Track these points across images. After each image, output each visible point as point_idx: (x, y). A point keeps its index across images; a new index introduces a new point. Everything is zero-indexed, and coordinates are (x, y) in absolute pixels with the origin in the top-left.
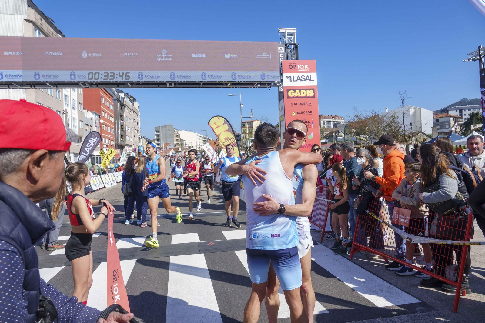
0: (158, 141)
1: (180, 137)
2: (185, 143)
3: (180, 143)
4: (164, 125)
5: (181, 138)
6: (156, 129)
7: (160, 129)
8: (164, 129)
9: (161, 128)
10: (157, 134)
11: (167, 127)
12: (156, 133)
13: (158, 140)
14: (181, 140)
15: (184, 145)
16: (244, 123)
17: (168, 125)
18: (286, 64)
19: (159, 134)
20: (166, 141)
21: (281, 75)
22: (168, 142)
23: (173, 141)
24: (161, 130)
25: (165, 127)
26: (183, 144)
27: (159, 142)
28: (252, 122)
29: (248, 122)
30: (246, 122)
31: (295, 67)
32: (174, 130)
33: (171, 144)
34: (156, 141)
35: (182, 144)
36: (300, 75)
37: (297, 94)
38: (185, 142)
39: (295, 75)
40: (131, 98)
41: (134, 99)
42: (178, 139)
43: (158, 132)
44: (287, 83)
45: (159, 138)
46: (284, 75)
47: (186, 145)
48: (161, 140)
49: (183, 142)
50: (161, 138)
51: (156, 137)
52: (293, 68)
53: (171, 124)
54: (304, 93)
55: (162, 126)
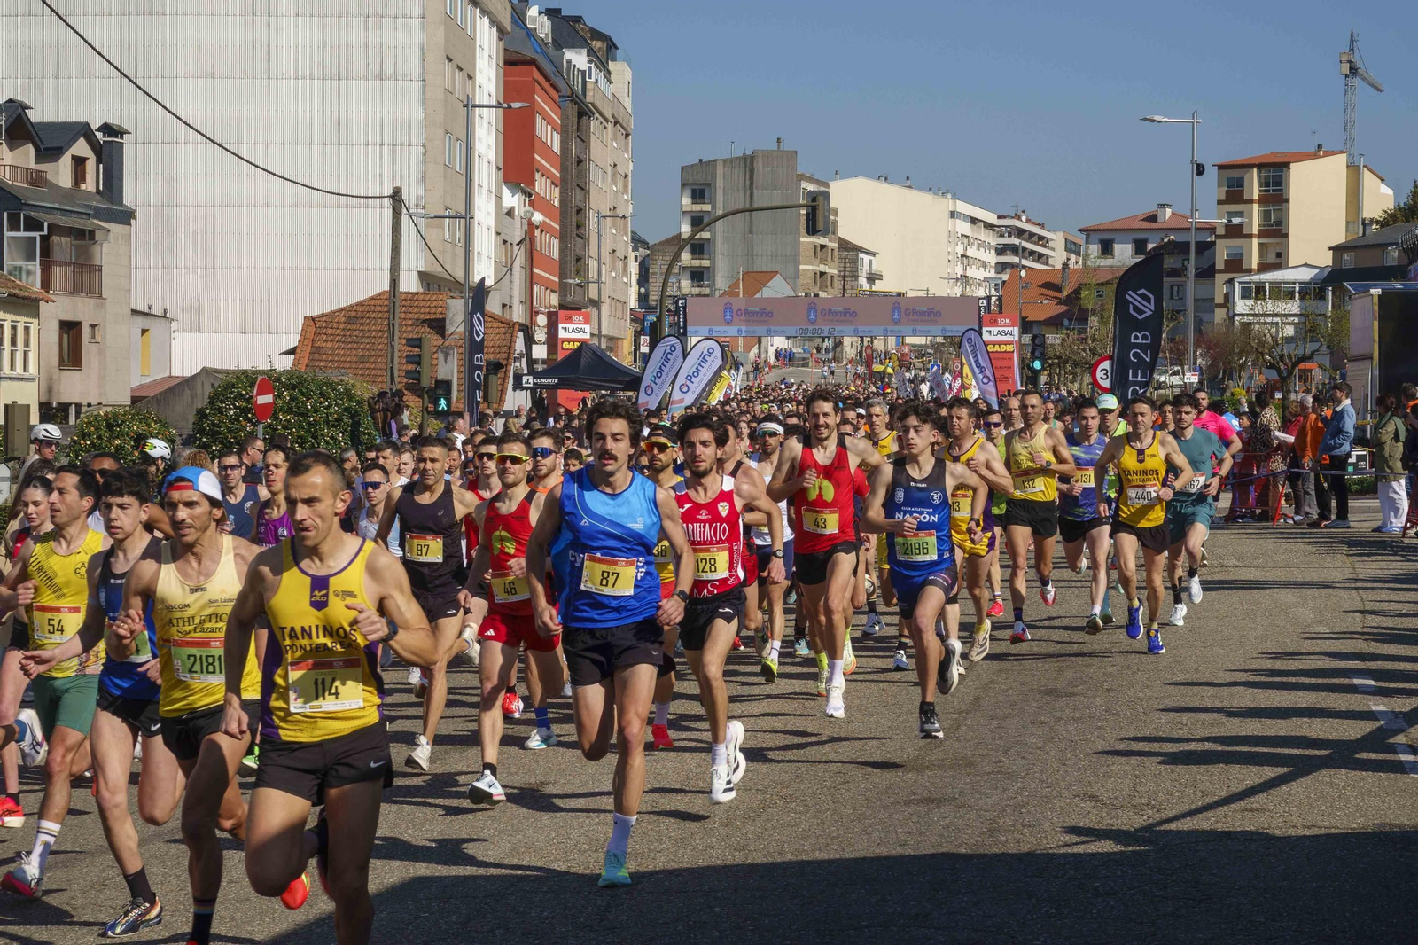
0: (701, 252)
1: (834, 233)
2: (866, 267)
3: (835, 272)
5: (843, 232)
7: (715, 177)
8: (739, 176)
9: (720, 170)
10: (697, 207)
11: (759, 165)
12: (686, 201)
13: (698, 249)
14: (845, 245)
15: (863, 281)
16: (1235, 174)
17: (767, 155)
18: (987, 317)
19: (707, 207)
20: (750, 254)
21: (981, 328)
22: (761, 265)
23: (795, 260)
24: (720, 183)
25: (748, 162)
26: (856, 277)
27: (706, 263)
28: (1287, 165)
29: (1260, 166)
30: (1251, 166)
31: (996, 321)
32: (804, 184)
33: (778, 279)
34: (686, 257)
35: (849, 275)
36: (1001, 329)
37: (997, 348)
38: (866, 258)
39: (996, 330)
40: (597, 44)
41: (612, 46)
42: (823, 247)
43: (698, 196)
44: (986, 337)
45: (707, 235)
46: (984, 329)
47: (872, 279)
48: (720, 247)
49: (855, 261)
50: (719, 235)
51: (686, 229)
52: (994, 323)
53: (785, 146)
54: (1004, 348)
55: (729, 162)
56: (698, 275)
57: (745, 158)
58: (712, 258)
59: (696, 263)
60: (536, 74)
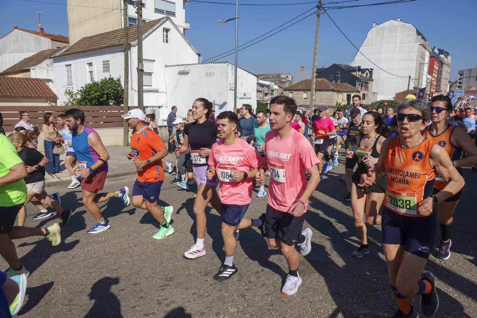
4: (468, 69)
6: (460, 73)
7: (464, 72)
8: (468, 72)
9: (465, 71)
11: (472, 70)
12: (459, 76)
13: (460, 83)
17: (474, 69)
19: (462, 77)
20: (469, 84)
22: (471, 85)
24: (465, 73)
25: (470, 70)
27: (461, 85)
33: (473, 87)
34: (458, 84)
40: (446, 54)
41: (448, 54)
43: (461, 75)
45: (462, 81)
48: (464, 83)
50: (464, 81)
51: (458, 80)
55: (466, 70)
56: (459, 87)
57: (470, 69)
58: (462, 84)
59: (459, 85)
60: (435, 59)
